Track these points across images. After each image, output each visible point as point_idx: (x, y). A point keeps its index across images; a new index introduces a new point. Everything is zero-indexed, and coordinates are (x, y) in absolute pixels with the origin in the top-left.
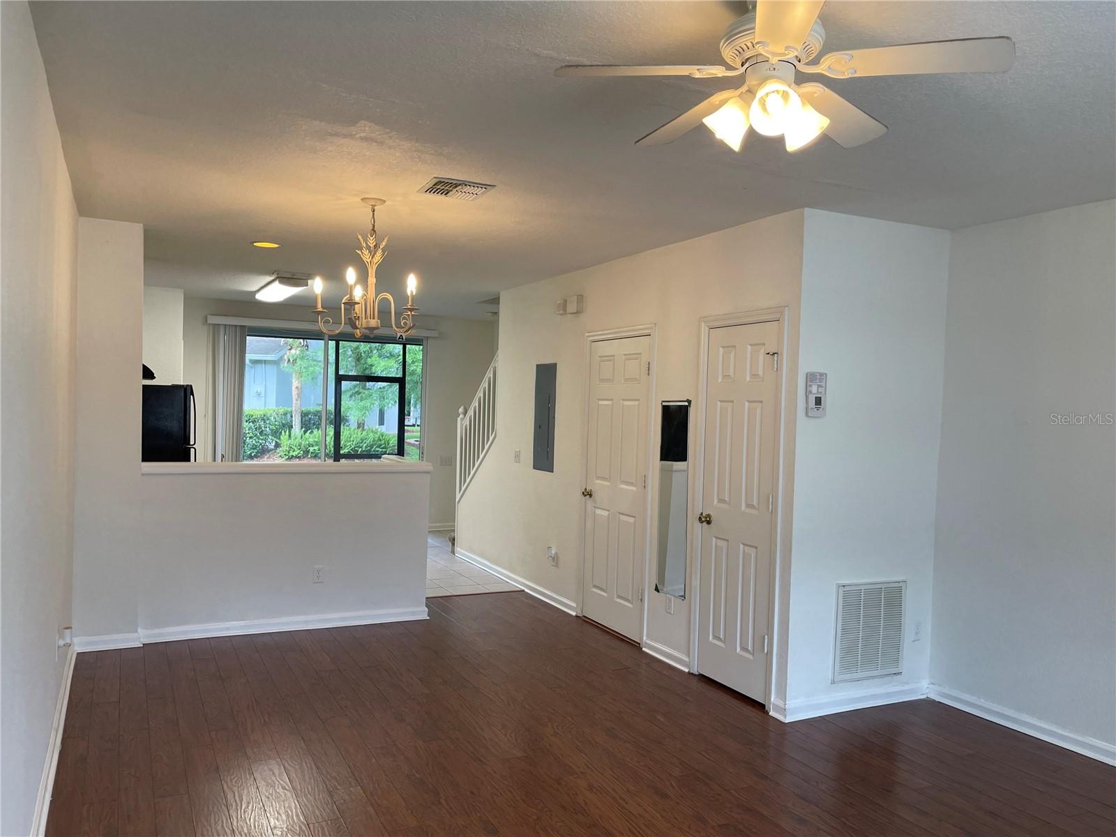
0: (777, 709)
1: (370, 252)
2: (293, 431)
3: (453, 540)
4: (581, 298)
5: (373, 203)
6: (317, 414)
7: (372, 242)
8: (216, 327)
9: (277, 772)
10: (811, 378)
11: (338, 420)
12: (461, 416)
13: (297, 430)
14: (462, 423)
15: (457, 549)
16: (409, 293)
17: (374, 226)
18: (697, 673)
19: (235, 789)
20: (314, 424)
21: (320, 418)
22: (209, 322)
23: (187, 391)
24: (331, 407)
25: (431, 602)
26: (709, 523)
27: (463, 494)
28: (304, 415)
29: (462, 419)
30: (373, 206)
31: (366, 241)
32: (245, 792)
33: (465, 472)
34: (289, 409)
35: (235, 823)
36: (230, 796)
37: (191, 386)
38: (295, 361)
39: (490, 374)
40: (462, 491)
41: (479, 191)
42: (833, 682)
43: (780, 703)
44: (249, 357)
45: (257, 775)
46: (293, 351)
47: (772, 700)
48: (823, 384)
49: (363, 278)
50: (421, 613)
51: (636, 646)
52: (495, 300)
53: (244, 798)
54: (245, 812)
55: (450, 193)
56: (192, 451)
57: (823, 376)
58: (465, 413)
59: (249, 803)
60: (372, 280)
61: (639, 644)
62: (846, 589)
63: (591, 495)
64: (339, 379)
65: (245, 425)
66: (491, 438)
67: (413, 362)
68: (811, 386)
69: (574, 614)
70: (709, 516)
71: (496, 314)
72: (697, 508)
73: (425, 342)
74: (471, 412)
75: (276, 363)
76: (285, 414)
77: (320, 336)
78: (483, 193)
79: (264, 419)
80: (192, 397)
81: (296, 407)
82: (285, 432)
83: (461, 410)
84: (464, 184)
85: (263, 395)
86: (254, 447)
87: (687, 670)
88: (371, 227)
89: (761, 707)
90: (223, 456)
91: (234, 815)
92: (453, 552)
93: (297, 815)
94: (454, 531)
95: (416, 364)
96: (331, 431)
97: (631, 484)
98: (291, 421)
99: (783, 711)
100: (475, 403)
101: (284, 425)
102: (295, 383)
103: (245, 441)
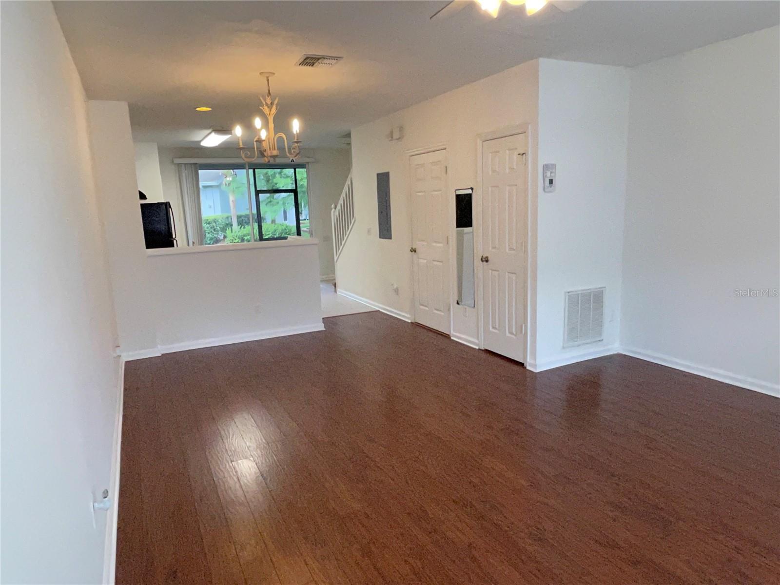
0: (530, 365)
1: (268, 107)
2: (233, 228)
3: (335, 285)
4: (401, 129)
5: (268, 76)
6: (247, 216)
7: (269, 101)
8: (179, 165)
9: (246, 417)
10: (546, 167)
11: (259, 219)
12: (333, 210)
13: (235, 226)
14: (334, 214)
15: (338, 289)
16: (295, 133)
17: (269, 91)
18: (483, 349)
19: (224, 428)
20: (245, 222)
21: (249, 219)
22: (175, 162)
23: (167, 205)
24: (255, 211)
25: (326, 320)
26: (487, 261)
27: (338, 257)
28: (239, 217)
29: (334, 212)
30: (267, 77)
31: (265, 100)
32: (231, 428)
33: (339, 244)
34: (229, 215)
35: (227, 446)
36: (222, 432)
37: (169, 203)
38: (229, 184)
39: (348, 182)
40: (338, 255)
41: (333, 62)
42: (564, 348)
43: (532, 362)
44: (201, 184)
45: (236, 420)
46: (228, 179)
47: (528, 360)
48: (554, 171)
49: (266, 125)
50: (321, 327)
51: (447, 337)
52: (348, 135)
53: (230, 432)
54: (232, 440)
55: (315, 65)
56: (175, 242)
57: (554, 166)
58: (335, 208)
59: (233, 435)
60: (271, 125)
61: (449, 335)
62: (570, 294)
63: (415, 251)
64: (258, 193)
65: (204, 225)
66: (352, 222)
67: (302, 179)
68: (546, 173)
69: (410, 321)
70: (487, 257)
71: (349, 144)
72: (479, 253)
73: (307, 165)
74: (339, 207)
75: (218, 186)
76: (227, 218)
77: (243, 166)
78: (335, 63)
79: (215, 221)
80: (170, 209)
81: (233, 214)
82: (229, 228)
83: (333, 206)
84: (324, 58)
85: (213, 207)
86: (211, 239)
87: (477, 348)
88: (267, 91)
89: (522, 365)
90: (193, 243)
91: (225, 441)
92: (336, 291)
93: (261, 439)
94: (335, 279)
95: (304, 180)
96: (256, 226)
97: (439, 242)
98: (232, 222)
99: (535, 366)
100: (341, 201)
101: (227, 224)
102: (231, 198)
103: (205, 236)
